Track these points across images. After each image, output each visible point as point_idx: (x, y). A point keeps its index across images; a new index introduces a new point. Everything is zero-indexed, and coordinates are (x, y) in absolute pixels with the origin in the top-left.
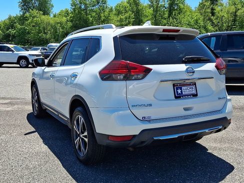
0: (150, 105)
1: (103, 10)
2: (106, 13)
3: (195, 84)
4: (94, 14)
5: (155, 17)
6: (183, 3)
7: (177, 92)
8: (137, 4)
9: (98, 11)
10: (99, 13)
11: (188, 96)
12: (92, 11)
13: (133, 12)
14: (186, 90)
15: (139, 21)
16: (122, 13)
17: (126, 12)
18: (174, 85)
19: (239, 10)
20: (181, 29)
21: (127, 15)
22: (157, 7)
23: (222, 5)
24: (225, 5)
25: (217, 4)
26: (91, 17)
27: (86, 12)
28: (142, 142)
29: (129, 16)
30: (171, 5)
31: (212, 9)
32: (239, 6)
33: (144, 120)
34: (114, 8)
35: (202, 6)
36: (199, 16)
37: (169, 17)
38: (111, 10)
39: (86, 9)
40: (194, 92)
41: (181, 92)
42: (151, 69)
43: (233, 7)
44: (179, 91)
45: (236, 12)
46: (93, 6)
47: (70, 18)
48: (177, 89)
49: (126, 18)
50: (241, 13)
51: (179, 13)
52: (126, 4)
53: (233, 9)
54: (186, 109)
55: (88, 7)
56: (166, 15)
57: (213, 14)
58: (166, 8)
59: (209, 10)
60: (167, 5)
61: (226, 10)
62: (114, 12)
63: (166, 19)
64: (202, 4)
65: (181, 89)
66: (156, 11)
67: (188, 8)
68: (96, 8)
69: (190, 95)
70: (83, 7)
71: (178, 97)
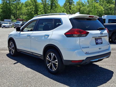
1: (18, 4)
2: (20, 6)
3: (101, 39)
4: (14, 6)
5: (45, 9)
6: (57, 3)
8: (36, 2)
9: (16, 4)
10: (17, 5)
12: (13, 4)
13: (34, 6)
14: (99, 41)
15: (37, 10)
16: (28, 6)
17: (30, 5)
18: (95, 39)
19: (81, 7)
20: (95, 16)
21: (31, 7)
22: (45, 4)
23: (74, 5)
24: (75, 5)
25: (72, 5)
26: (12, 7)
27: (10, 5)
28: (86, 63)
29: (32, 8)
30: (52, 4)
31: (70, 7)
32: (81, 6)
33: (87, 53)
34: (24, 3)
35: (65, 5)
36: (64, 9)
37: (51, 9)
38: (23, 4)
39: (10, 3)
42: (89, 32)
43: (79, 6)
44: (97, 41)
45: (80, 9)
46: (13, 2)
47: (1, 7)
49: (31, 9)
50: (82, 9)
51: (56, 8)
52: (30, 2)
53: (78, 7)
54: (99, 49)
55: (10, 2)
56: (50, 8)
57: (70, 9)
58: (49, 5)
59: (69, 7)
60: (50, 4)
61: (76, 7)
62: (24, 5)
63: (49, 10)
64: (65, 4)
66: (45, 6)
67: (59, 5)
68: (15, 3)
69: (100, 43)
70: (8, 2)
71: (97, 44)
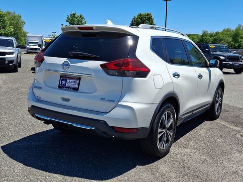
0: (41, 88)
3: (79, 79)
7: (62, 83)
11: (69, 88)
14: (70, 83)
18: (61, 77)
40: (76, 86)
41: (65, 83)
42: (44, 60)
48: (63, 80)
54: (64, 99)
65: (66, 80)
69: (71, 88)
71: (61, 87)
